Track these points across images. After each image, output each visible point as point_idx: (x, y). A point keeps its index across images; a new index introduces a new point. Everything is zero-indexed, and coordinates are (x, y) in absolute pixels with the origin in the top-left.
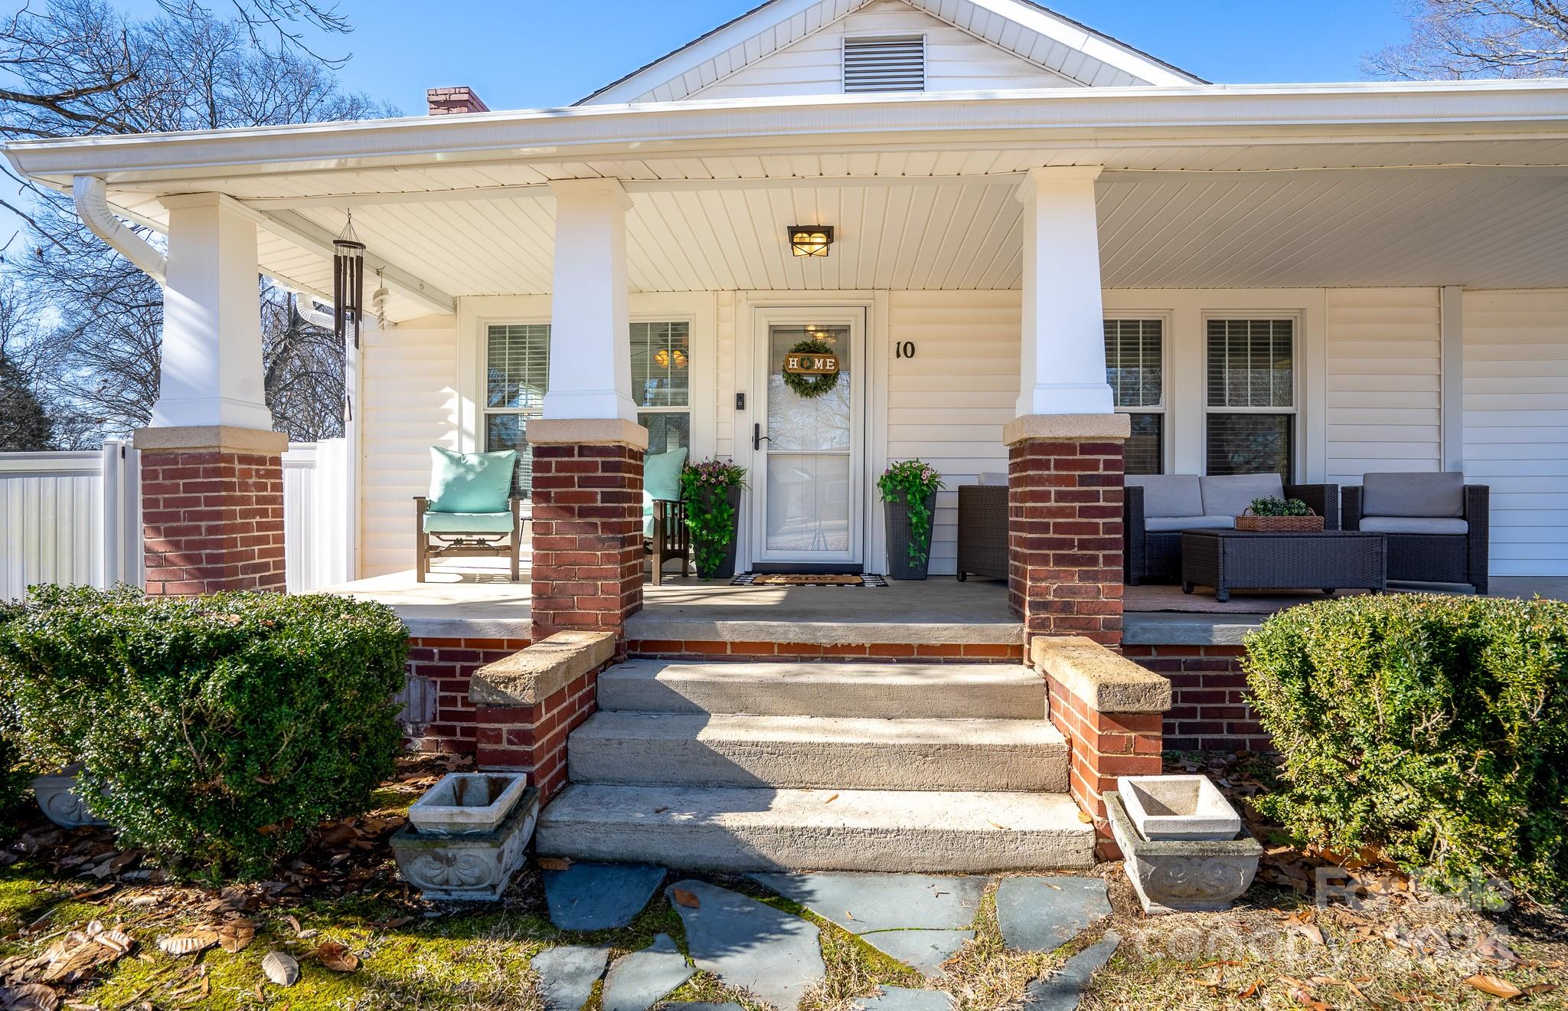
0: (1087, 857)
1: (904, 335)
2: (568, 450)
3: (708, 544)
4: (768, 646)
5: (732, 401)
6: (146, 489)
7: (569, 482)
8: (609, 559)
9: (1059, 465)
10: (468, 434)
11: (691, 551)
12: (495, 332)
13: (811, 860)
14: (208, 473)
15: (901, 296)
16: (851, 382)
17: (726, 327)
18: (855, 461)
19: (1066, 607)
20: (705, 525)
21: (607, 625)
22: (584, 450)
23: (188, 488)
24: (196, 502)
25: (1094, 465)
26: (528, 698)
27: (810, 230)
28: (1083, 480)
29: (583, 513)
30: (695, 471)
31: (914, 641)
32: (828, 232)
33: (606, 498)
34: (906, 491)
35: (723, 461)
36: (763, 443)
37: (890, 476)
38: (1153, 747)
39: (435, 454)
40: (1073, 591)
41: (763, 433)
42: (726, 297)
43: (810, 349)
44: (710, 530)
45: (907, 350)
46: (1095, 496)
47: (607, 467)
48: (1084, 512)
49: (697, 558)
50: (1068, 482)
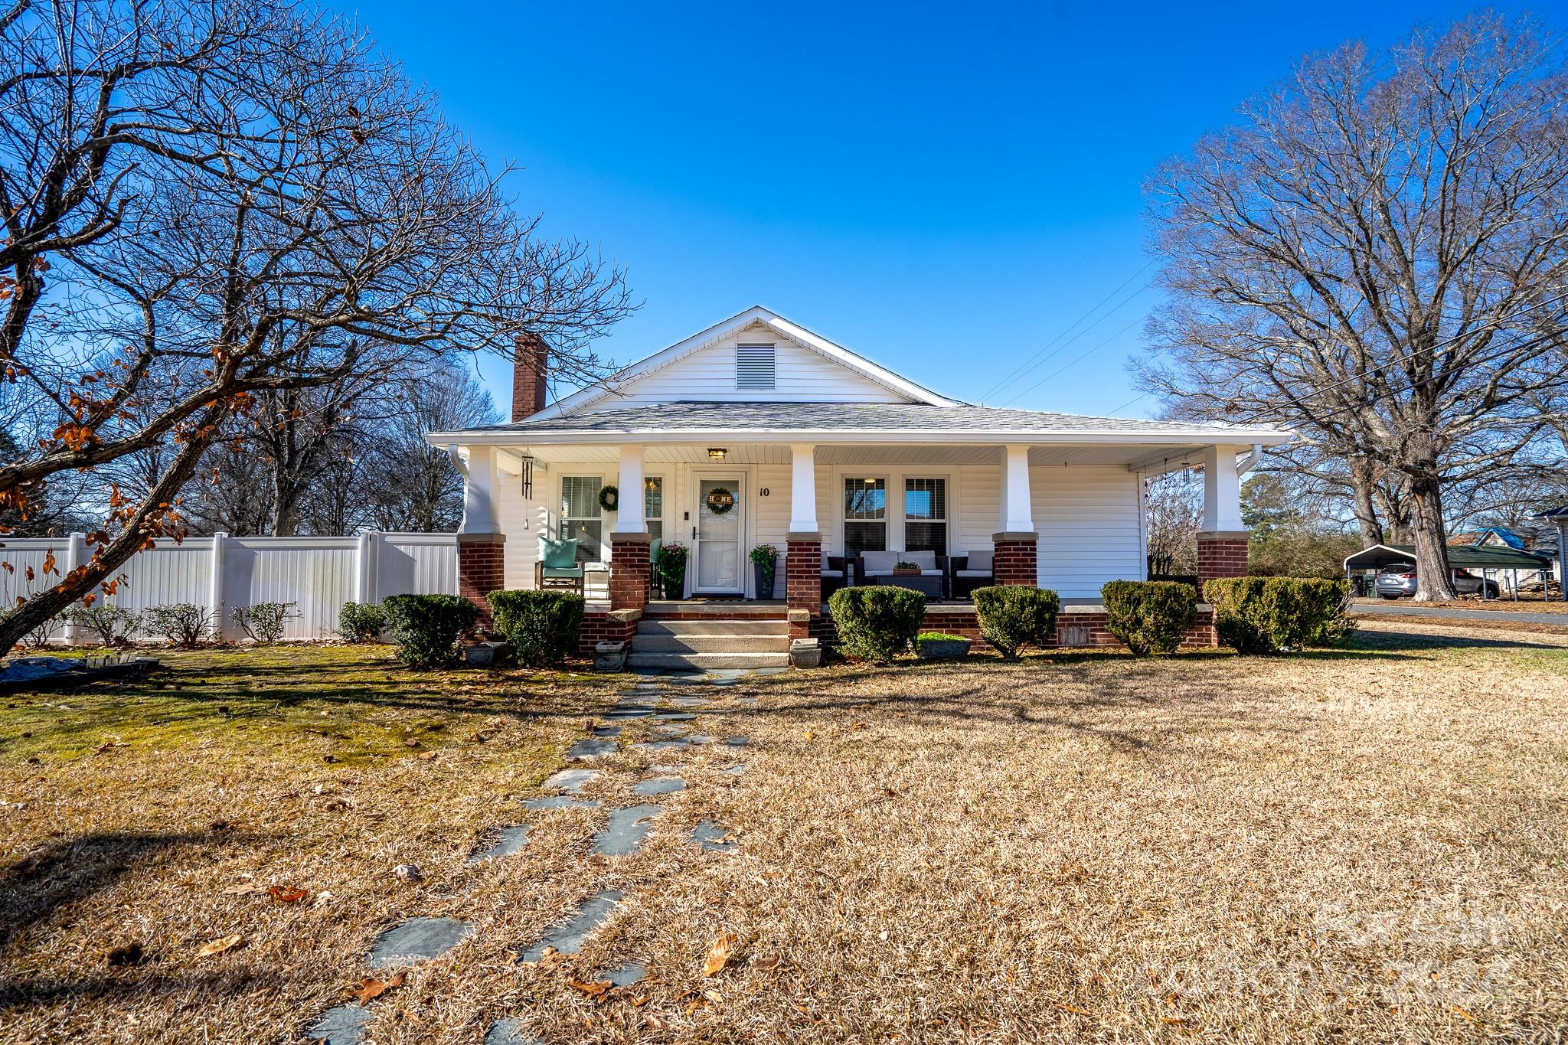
0: (787, 664)
1: (764, 485)
2: (625, 544)
3: (672, 583)
4: (697, 615)
5: (683, 516)
6: (461, 557)
7: (626, 555)
8: (640, 583)
9: (799, 550)
10: (553, 530)
11: (663, 587)
12: (566, 480)
13: (707, 666)
14: (487, 551)
15: (762, 467)
16: (739, 507)
17: (680, 481)
18: (741, 545)
19: (801, 599)
20: (670, 574)
21: (639, 606)
22: (631, 544)
23: (479, 556)
24: (482, 562)
25: (810, 550)
26: (624, 620)
27: (717, 450)
28: (807, 555)
29: (631, 566)
30: (665, 549)
31: (749, 612)
32: (724, 451)
33: (639, 561)
34: (761, 559)
35: (679, 545)
36: (697, 536)
37: (756, 552)
38: (806, 631)
39: (540, 540)
40: (803, 594)
41: (697, 531)
42: (680, 466)
43: (720, 492)
44: (673, 577)
45: (765, 492)
46: (810, 561)
47: (639, 550)
48: (807, 566)
49: (665, 590)
50: (802, 555)
